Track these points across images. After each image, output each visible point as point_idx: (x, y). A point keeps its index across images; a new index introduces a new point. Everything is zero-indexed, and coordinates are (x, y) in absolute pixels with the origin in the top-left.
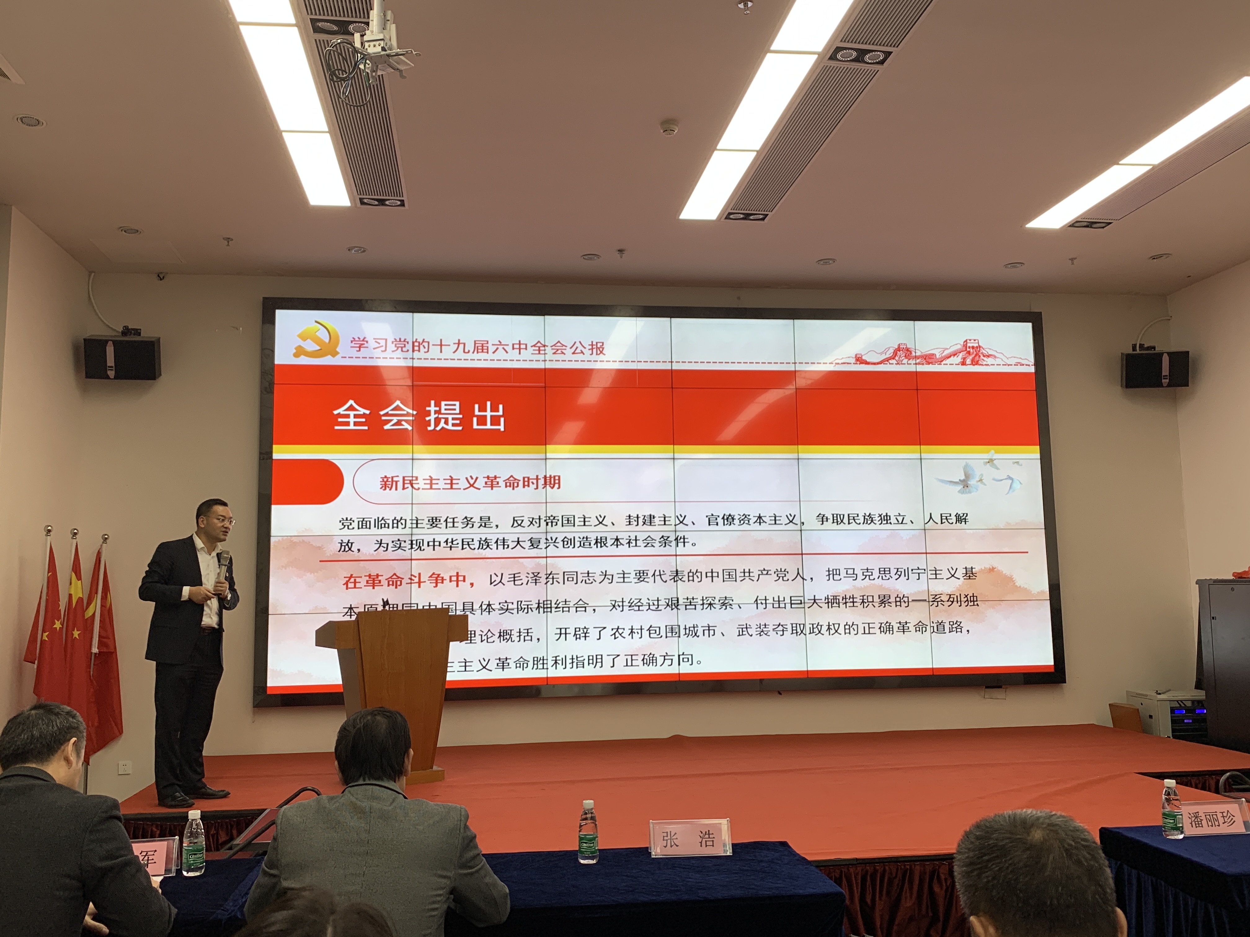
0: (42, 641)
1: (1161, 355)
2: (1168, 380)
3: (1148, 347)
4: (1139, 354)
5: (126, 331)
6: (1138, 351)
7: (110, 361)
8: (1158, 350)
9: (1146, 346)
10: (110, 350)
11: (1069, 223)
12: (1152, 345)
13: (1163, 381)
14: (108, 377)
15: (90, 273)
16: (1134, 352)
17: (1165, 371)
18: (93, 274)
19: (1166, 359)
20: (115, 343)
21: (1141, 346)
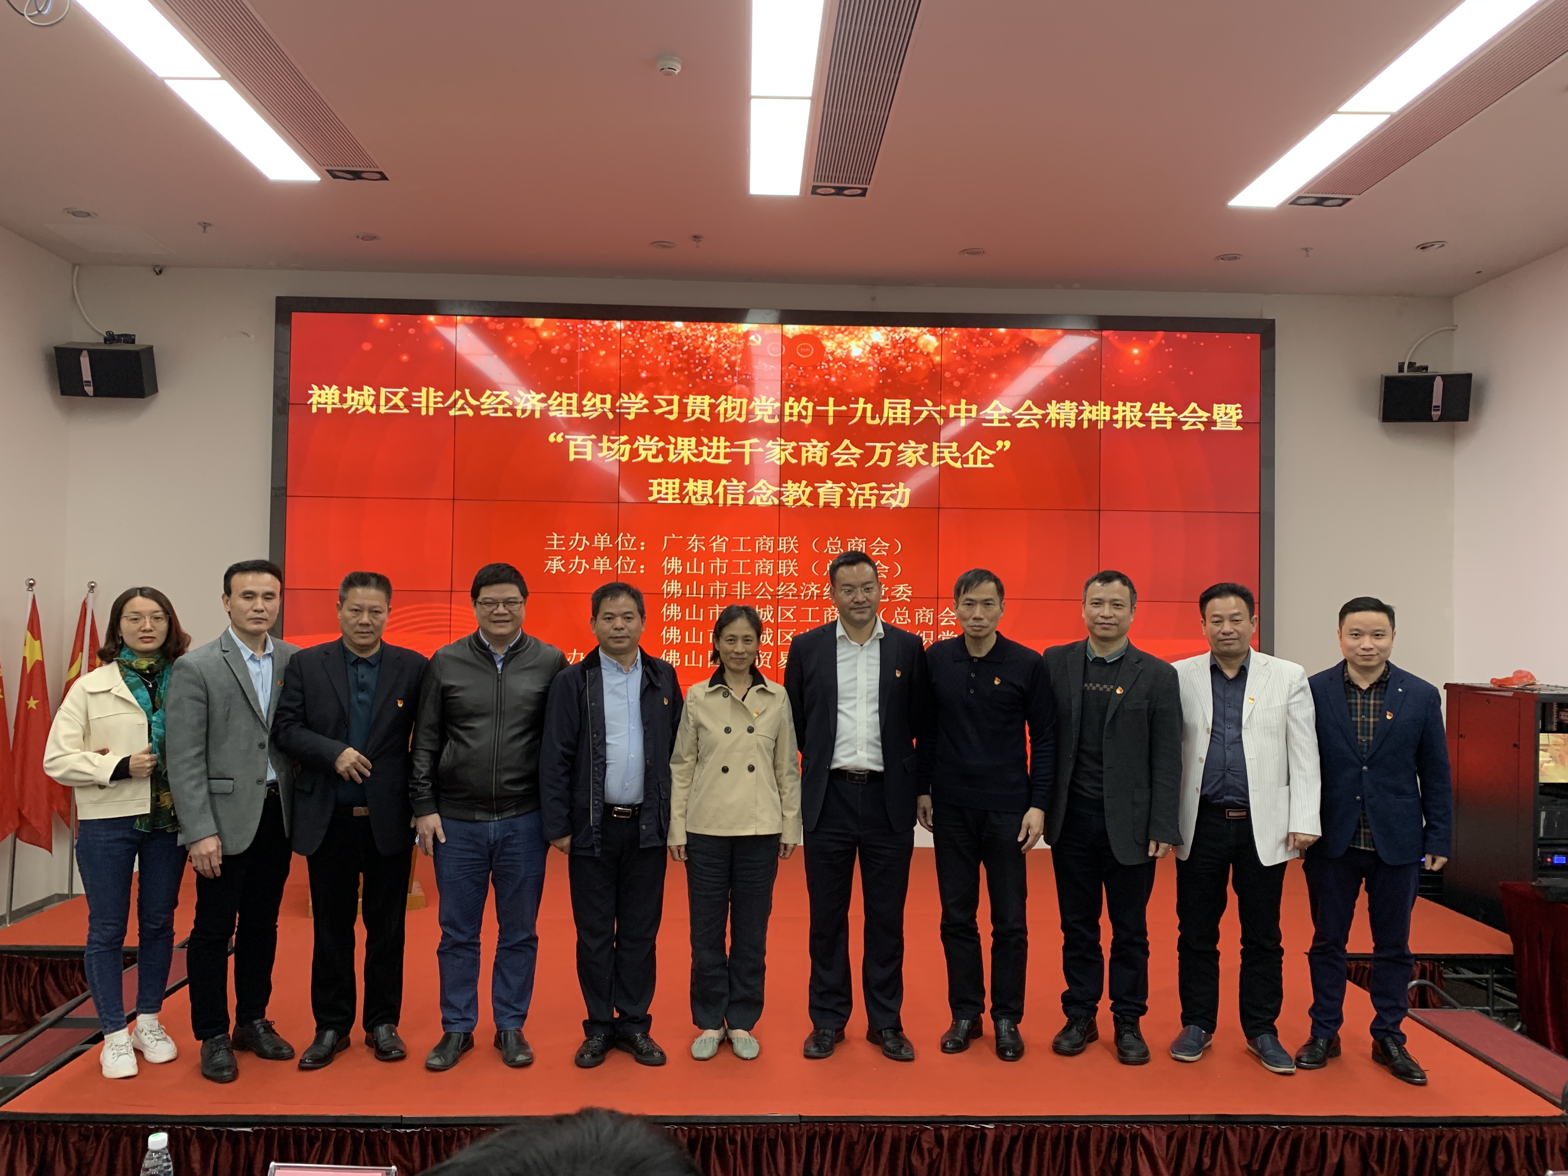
1: (1432, 378)
2: (1439, 413)
3: (1419, 367)
4: (1406, 377)
5: (111, 338)
6: (1406, 373)
7: (87, 375)
8: (1431, 370)
9: (1417, 365)
10: (85, 362)
11: (1288, 199)
12: (1424, 364)
13: (1433, 413)
14: (85, 394)
15: (74, 266)
16: (1401, 374)
17: (1437, 398)
18: (77, 268)
19: (1438, 385)
20: (92, 352)
21: (1411, 365)
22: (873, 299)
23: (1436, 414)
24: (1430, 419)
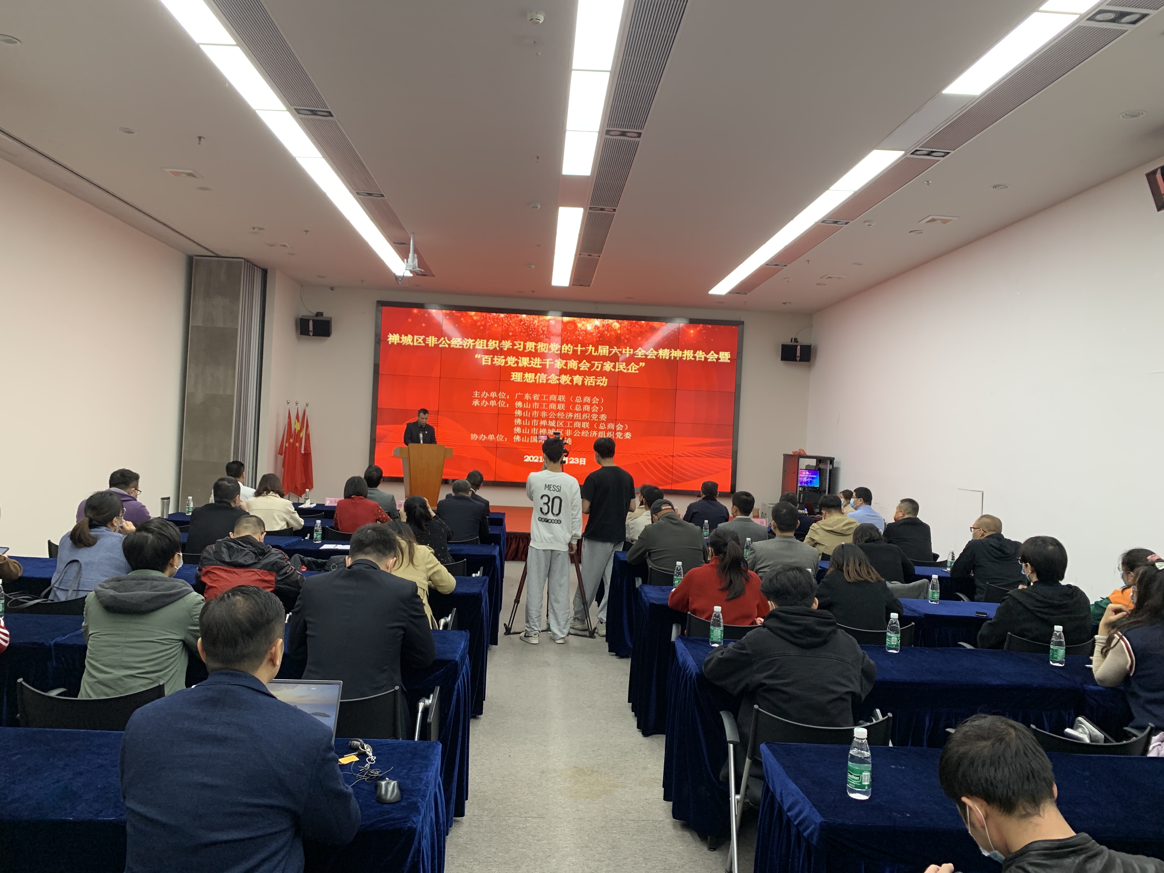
0: (286, 447)
1: (795, 346)
2: (801, 359)
3: (794, 341)
4: (789, 345)
5: (317, 314)
7: (311, 328)
10: (311, 323)
14: (310, 335)
15: (302, 286)
16: (787, 343)
17: (798, 354)
18: (303, 288)
19: (797, 348)
20: (313, 320)
22: (596, 308)
23: (798, 359)
24: (796, 360)
